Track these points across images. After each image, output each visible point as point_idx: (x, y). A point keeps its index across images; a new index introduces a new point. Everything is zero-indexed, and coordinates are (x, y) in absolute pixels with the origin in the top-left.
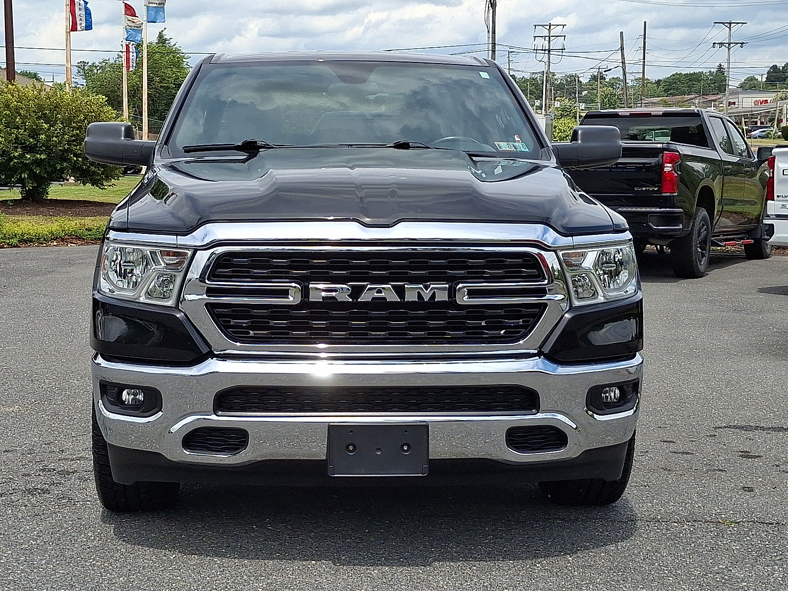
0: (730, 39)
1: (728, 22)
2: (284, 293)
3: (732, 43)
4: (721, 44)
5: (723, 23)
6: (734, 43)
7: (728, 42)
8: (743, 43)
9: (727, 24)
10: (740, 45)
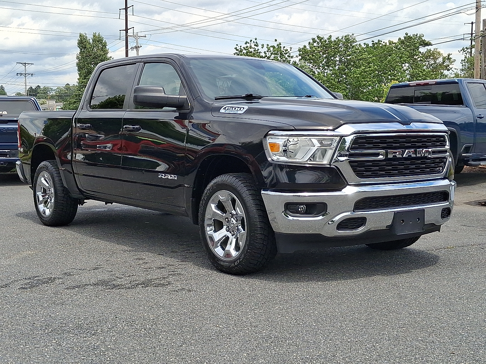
0: (25, 72)
1: (24, 63)
2: (378, 155)
3: (27, 74)
4: (21, 74)
5: (21, 63)
6: (28, 74)
7: (24, 73)
8: (32, 74)
9: (23, 64)
10: (31, 75)
